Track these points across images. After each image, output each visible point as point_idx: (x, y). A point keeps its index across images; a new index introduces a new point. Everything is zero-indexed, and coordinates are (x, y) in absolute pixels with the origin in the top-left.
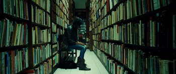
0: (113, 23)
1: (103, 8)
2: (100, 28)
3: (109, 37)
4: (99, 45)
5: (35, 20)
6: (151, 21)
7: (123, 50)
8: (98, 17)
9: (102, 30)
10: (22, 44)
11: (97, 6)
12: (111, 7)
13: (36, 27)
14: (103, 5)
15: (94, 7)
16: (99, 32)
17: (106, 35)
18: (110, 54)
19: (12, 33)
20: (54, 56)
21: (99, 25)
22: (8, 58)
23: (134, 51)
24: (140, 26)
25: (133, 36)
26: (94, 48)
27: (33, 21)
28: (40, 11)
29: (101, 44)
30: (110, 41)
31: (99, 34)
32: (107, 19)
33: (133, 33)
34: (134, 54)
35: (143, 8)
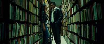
0: (73, 22)
1: (68, 12)
2: (67, 23)
3: (71, 30)
4: (66, 33)
5: (30, 21)
6: (93, 26)
7: (79, 39)
8: (66, 17)
9: (68, 25)
10: (23, 35)
11: (65, 10)
12: (73, 13)
13: (31, 25)
14: (68, 10)
15: (64, 10)
16: (66, 25)
17: (70, 28)
18: (72, 40)
19: (19, 29)
20: (40, 40)
21: (66, 22)
22: (17, 42)
23: (84, 41)
24: (87, 27)
25: (84, 32)
26: (63, 34)
27: (29, 22)
28: (33, 16)
29: (68, 33)
30: (72, 32)
31: (66, 26)
32: (71, 19)
33: (83, 30)
34: (84, 42)
35: (89, 18)
